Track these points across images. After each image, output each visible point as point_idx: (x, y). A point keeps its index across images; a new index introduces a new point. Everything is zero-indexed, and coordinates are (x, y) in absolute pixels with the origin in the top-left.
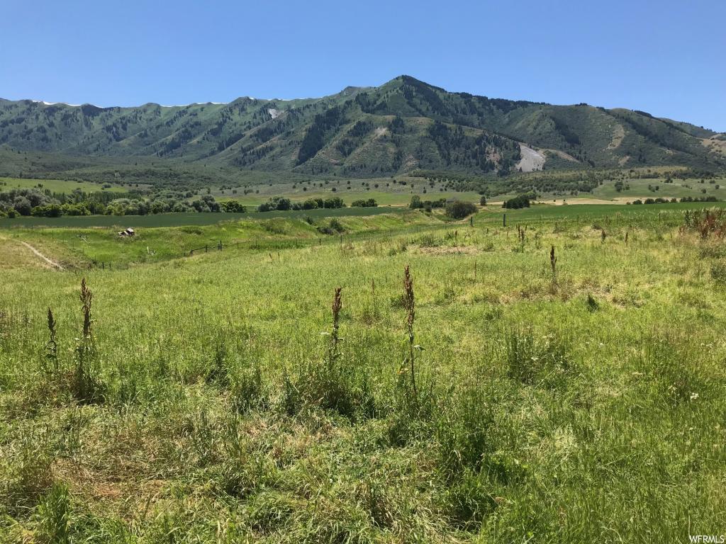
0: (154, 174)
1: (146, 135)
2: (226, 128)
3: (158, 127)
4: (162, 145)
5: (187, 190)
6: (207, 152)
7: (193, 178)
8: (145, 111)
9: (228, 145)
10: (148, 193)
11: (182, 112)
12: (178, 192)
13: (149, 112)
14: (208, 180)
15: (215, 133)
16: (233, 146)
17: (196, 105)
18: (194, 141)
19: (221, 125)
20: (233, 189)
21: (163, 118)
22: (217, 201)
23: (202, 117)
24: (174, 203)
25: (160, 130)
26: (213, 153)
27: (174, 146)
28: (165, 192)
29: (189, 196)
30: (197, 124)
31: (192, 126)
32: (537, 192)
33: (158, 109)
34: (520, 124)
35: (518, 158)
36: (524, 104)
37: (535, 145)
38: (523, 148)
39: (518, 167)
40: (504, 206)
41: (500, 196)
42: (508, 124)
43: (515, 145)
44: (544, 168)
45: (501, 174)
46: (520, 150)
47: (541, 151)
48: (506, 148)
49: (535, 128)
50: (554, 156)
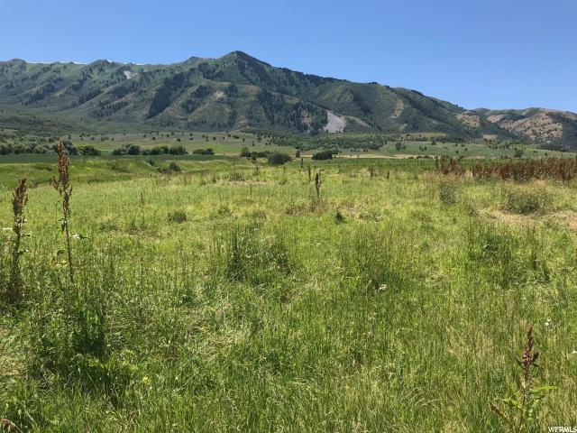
0: (18, 120)
1: (12, 87)
2: (86, 85)
3: (23, 80)
4: (27, 95)
5: (49, 135)
6: (69, 104)
7: (55, 125)
8: (11, 65)
9: (88, 99)
10: (13, 137)
11: (46, 69)
12: (41, 137)
13: (15, 66)
14: (68, 128)
15: (76, 88)
16: (92, 100)
17: (59, 63)
18: (58, 94)
19: (82, 82)
20: (92, 136)
21: (28, 72)
22: (75, 145)
23: (64, 74)
24: (35, 145)
25: (25, 82)
26: (74, 105)
27: (38, 97)
28: (29, 136)
29: (51, 141)
30: (60, 79)
31: (55, 82)
32: (339, 149)
33: (23, 65)
34: (327, 96)
35: (325, 122)
36: (331, 80)
37: (338, 112)
38: (330, 114)
39: (325, 129)
40: (313, 158)
41: (311, 151)
42: (318, 95)
43: (323, 112)
44: (344, 131)
45: (313, 134)
46: (326, 116)
47: (343, 117)
48: (317, 113)
49: (339, 100)
50: (352, 122)
